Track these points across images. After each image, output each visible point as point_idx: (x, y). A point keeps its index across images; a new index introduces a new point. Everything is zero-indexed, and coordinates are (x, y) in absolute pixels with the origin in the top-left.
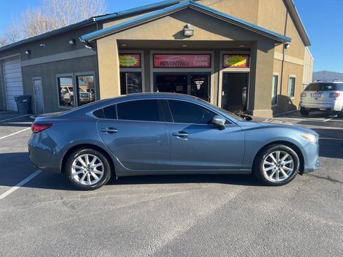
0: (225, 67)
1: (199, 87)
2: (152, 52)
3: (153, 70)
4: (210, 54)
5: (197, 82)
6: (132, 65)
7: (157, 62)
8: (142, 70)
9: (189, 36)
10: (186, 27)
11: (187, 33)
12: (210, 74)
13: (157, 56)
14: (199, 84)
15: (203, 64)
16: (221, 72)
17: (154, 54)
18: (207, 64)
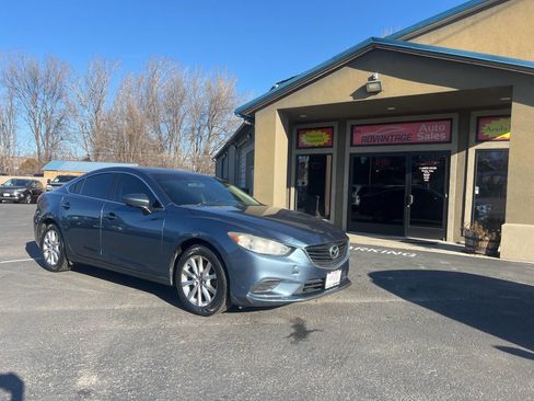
0: (483, 141)
1: (426, 177)
2: (349, 123)
3: (349, 150)
4: (451, 119)
5: (424, 169)
6: (322, 143)
7: (357, 139)
8: (334, 151)
9: (376, 93)
10: (372, 78)
11: (372, 87)
12: (449, 154)
13: (357, 128)
14: (427, 172)
15: (436, 137)
16: (472, 151)
17: (353, 126)
18: (443, 137)
